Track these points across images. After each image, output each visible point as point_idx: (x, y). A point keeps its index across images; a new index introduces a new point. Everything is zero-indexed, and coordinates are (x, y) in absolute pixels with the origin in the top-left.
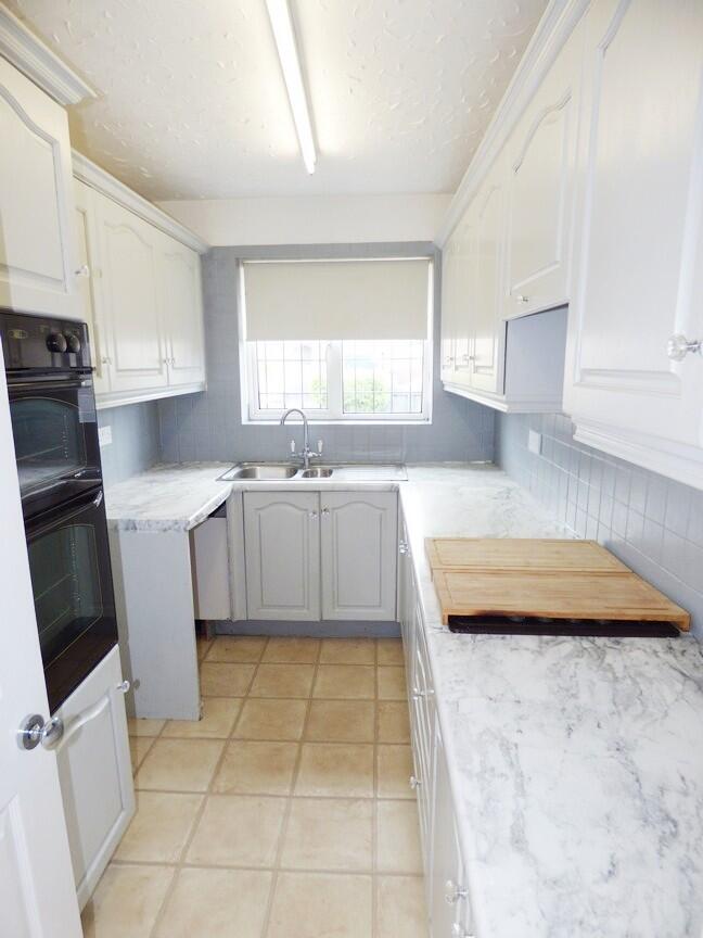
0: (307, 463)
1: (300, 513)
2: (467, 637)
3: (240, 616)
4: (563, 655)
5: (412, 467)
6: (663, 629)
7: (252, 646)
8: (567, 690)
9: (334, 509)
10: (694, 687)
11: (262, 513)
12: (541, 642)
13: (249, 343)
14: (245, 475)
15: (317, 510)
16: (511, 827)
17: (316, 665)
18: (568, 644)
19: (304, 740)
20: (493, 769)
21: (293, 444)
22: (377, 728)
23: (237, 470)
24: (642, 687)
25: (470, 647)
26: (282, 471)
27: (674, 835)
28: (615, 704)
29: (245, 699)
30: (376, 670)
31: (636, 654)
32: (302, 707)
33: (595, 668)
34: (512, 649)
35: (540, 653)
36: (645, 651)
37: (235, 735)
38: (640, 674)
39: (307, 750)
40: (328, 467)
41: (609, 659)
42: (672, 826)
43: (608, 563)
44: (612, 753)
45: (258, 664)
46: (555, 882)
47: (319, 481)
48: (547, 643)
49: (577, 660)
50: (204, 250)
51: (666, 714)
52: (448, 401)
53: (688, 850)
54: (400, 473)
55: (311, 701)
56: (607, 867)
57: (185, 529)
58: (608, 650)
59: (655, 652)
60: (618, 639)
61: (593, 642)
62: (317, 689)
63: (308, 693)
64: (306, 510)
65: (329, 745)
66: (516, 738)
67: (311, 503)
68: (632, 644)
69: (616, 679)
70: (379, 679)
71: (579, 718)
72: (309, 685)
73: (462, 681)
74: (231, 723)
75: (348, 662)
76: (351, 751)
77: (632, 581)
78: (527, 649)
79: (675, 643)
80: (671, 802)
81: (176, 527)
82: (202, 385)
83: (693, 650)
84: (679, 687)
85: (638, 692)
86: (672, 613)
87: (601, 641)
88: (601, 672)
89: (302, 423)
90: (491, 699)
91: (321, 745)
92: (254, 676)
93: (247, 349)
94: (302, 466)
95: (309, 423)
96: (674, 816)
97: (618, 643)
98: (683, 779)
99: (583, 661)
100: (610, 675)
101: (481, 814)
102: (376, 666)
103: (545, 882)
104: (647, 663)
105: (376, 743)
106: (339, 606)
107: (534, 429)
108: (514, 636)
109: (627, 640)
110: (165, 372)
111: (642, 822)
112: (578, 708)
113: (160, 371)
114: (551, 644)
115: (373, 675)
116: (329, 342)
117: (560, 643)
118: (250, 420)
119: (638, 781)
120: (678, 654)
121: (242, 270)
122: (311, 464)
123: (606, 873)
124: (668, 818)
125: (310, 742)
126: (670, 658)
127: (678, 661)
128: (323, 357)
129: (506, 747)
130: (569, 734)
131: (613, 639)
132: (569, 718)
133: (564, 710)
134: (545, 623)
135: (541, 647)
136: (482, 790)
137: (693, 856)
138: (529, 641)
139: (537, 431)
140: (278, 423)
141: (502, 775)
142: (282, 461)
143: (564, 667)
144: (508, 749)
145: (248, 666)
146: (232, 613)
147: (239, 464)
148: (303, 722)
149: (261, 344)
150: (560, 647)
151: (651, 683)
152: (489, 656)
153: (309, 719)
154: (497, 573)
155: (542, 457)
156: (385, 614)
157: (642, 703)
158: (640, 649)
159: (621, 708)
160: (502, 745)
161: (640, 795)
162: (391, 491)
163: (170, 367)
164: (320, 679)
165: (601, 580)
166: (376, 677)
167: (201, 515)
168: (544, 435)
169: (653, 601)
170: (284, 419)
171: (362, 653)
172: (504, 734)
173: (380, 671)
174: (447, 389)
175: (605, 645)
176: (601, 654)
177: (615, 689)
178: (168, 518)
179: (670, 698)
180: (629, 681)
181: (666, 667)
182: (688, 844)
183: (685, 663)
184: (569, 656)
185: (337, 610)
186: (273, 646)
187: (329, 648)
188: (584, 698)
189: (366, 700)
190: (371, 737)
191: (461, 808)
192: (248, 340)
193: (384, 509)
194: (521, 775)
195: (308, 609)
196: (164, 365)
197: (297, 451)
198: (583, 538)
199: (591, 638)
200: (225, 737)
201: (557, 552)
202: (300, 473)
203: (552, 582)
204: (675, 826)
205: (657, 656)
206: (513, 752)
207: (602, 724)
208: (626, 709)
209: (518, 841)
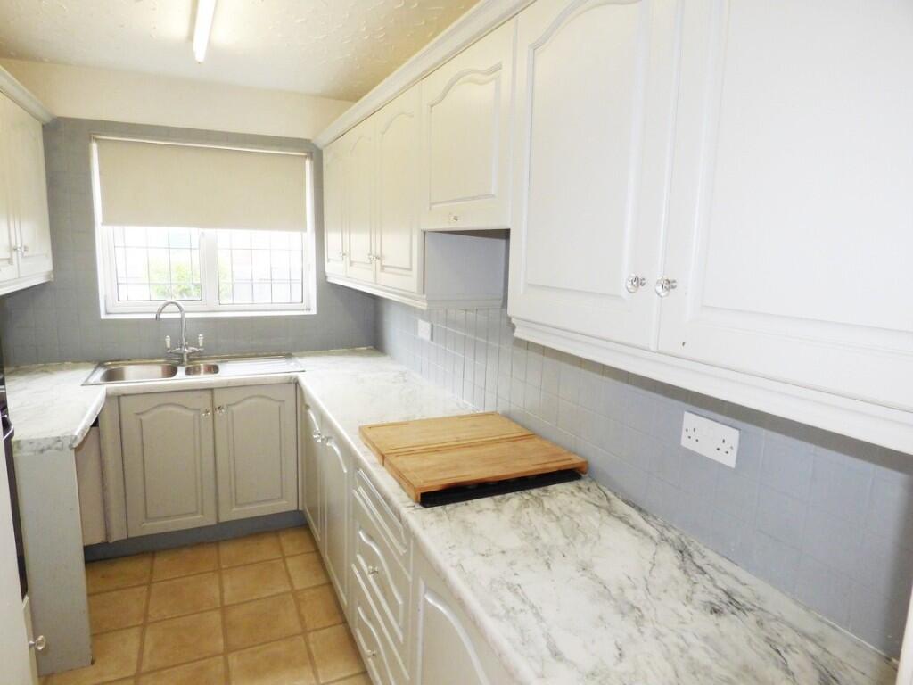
0: (186, 359)
1: (191, 414)
2: (439, 509)
3: (117, 535)
4: (516, 507)
5: (301, 356)
6: (569, 474)
7: (138, 567)
8: (532, 535)
9: (228, 405)
10: (607, 513)
11: (143, 417)
12: (495, 501)
13: (105, 227)
14: (111, 376)
15: (209, 408)
16: (547, 646)
17: (218, 571)
18: (514, 500)
19: (229, 649)
20: (513, 608)
21: (168, 339)
22: (301, 619)
23: (101, 372)
24: (576, 519)
25: (445, 517)
26: (158, 369)
27: (642, 616)
28: (567, 537)
29: (144, 626)
30: (284, 562)
31: (561, 497)
32: (216, 617)
33: (540, 513)
34: (478, 512)
35: (500, 511)
36: (566, 494)
37: (144, 668)
38: (571, 511)
39: (234, 660)
40: (212, 362)
41: (546, 504)
42: (637, 611)
43: (514, 430)
44: (581, 573)
45: (149, 584)
46: (593, 674)
47: (203, 379)
48: (500, 501)
49: (527, 510)
50: (47, 119)
51: (599, 537)
52: (333, 293)
53: (653, 624)
54: (293, 364)
55: (224, 609)
56: (617, 652)
57: (71, 447)
58: (543, 498)
59: (572, 493)
60: (545, 488)
61: (530, 494)
62: (226, 595)
63: (218, 601)
64: (199, 410)
65: (258, 648)
66: (516, 580)
67: (203, 402)
68: (555, 490)
69: (558, 519)
70: (290, 570)
71: (549, 554)
72: (217, 594)
73: (454, 546)
74: (135, 657)
75: (254, 560)
76: (281, 648)
77: (537, 441)
78: (488, 509)
79: (581, 483)
80: (630, 595)
81: (59, 445)
82: (48, 276)
83: (593, 486)
84: (597, 515)
85: (575, 526)
86: (576, 460)
87: (535, 492)
88: (546, 516)
89: (178, 316)
90: (483, 555)
91: (249, 650)
92: (148, 598)
93: (104, 234)
94: (181, 363)
95: (187, 315)
96: (636, 604)
97: (547, 491)
98: (629, 578)
99: (530, 510)
100: (553, 517)
101: (523, 644)
102: (284, 558)
103: (587, 677)
104: (571, 503)
105: (305, 633)
106: (236, 504)
107: (423, 319)
108: (475, 501)
109: (551, 488)
110: (15, 262)
111: (621, 615)
112: (544, 546)
113: (10, 261)
114: (503, 501)
115: (283, 567)
116: (201, 230)
117: (508, 500)
118: (107, 313)
119: (605, 587)
120: (586, 491)
121: (94, 146)
122: (190, 360)
123: (618, 656)
124: (633, 607)
125: (236, 650)
126: (582, 495)
127: (589, 496)
128: (195, 245)
129: (514, 589)
130: (549, 567)
131: (542, 489)
132: (543, 555)
133: (537, 550)
134: (493, 486)
135: (496, 505)
136: (514, 626)
137: (657, 626)
138: (485, 502)
139: (427, 321)
140: (154, 316)
141: (521, 611)
142: (153, 359)
143: (520, 518)
144: (515, 590)
145: (137, 590)
146: (107, 535)
147: (101, 364)
148: (221, 632)
149: (118, 229)
150: (510, 502)
151: (580, 516)
152: (463, 521)
153: (226, 627)
154: (438, 450)
155: (432, 343)
156: (287, 504)
157: (582, 532)
158: (561, 494)
159: (571, 539)
160: (509, 588)
161: (610, 597)
162: (289, 383)
163: (20, 256)
164: (227, 585)
165: (518, 443)
166: (287, 570)
167: (85, 428)
168: (435, 324)
169: (559, 455)
170: (160, 313)
171: (265, 549)
172: (507, 580)
173: (290, 563)
174: (331, 280)
175: (539, 494)
176: (541, 503)
177: (562, 527)
178: (47, 436)
179: (596, 524)
180: (567, 519)
181: (583, 502)
182: (652, 620)
183: (593, 496)
184: (519, 508)
185: (235, 509)
186: (161, 562)
187: (229, 551)
188: (545, 538)
189: (283, 594)
190: (298, 629)
191: (506, 645)
192: (102, 224)
193: (283, 401)
194: (533, 607)
195: (202, 513)
196: (14, 253)
197: (174, 346)
198: (481, 411)
199: (527, 491)
200: (131, 673)
201: (474, 426)
202: (181, 371)
203: (485, 451)
204: (640, 611)
205: (575, 496)
206: (520, 591)
207: (566, 554)
208: (575, 538)
209: (556, 655)
